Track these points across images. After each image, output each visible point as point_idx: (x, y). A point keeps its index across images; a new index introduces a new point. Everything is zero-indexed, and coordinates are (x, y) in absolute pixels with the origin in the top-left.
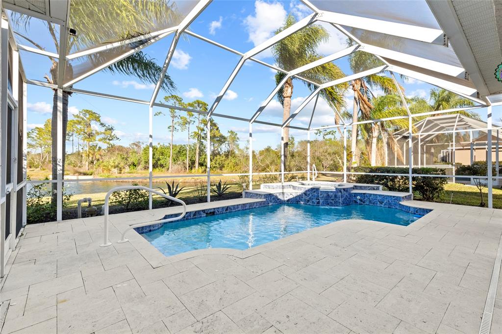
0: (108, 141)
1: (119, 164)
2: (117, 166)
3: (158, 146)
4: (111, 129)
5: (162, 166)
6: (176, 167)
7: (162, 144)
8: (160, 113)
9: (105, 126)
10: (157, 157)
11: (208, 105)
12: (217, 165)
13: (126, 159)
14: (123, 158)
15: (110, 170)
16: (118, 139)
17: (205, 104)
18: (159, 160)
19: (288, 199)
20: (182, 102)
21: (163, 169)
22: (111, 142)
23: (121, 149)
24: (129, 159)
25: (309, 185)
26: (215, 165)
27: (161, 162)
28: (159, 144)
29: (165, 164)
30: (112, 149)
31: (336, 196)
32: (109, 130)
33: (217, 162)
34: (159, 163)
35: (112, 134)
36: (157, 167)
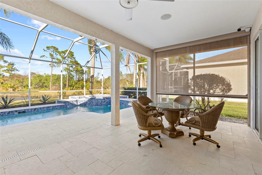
0: (10, 72)
1: (14, 86)
2: (13, 87)
3: (45, 75)
4: (13, 64)
5: (46, 86)
6: (54, 87)
7: (47, 74)
8: (44, 56)
9: (7, 62)
10: (43, 81)
11: (73, 53)
12: (80, 86)
13: (22, 83)
14: (20, 82)
15: (7, 89)
16: (18, 70)
17: (72, 52)
18: (44, 83)
19: (80, 103)
20: (58, 50)
21: (47, 89)
22: (13, 72)
23: (19, 76)
24: (24, 83)
25: (98, 96)
26: (79, 86)
27: (46, 84)
28: (45, 74)
29: (48, 86)
30: (12, 77)
31: (102, 102)
32: (11, 65)
33: (80, 85)
34: (44, 85)
35: (13, 68)
36: (43, 87)
